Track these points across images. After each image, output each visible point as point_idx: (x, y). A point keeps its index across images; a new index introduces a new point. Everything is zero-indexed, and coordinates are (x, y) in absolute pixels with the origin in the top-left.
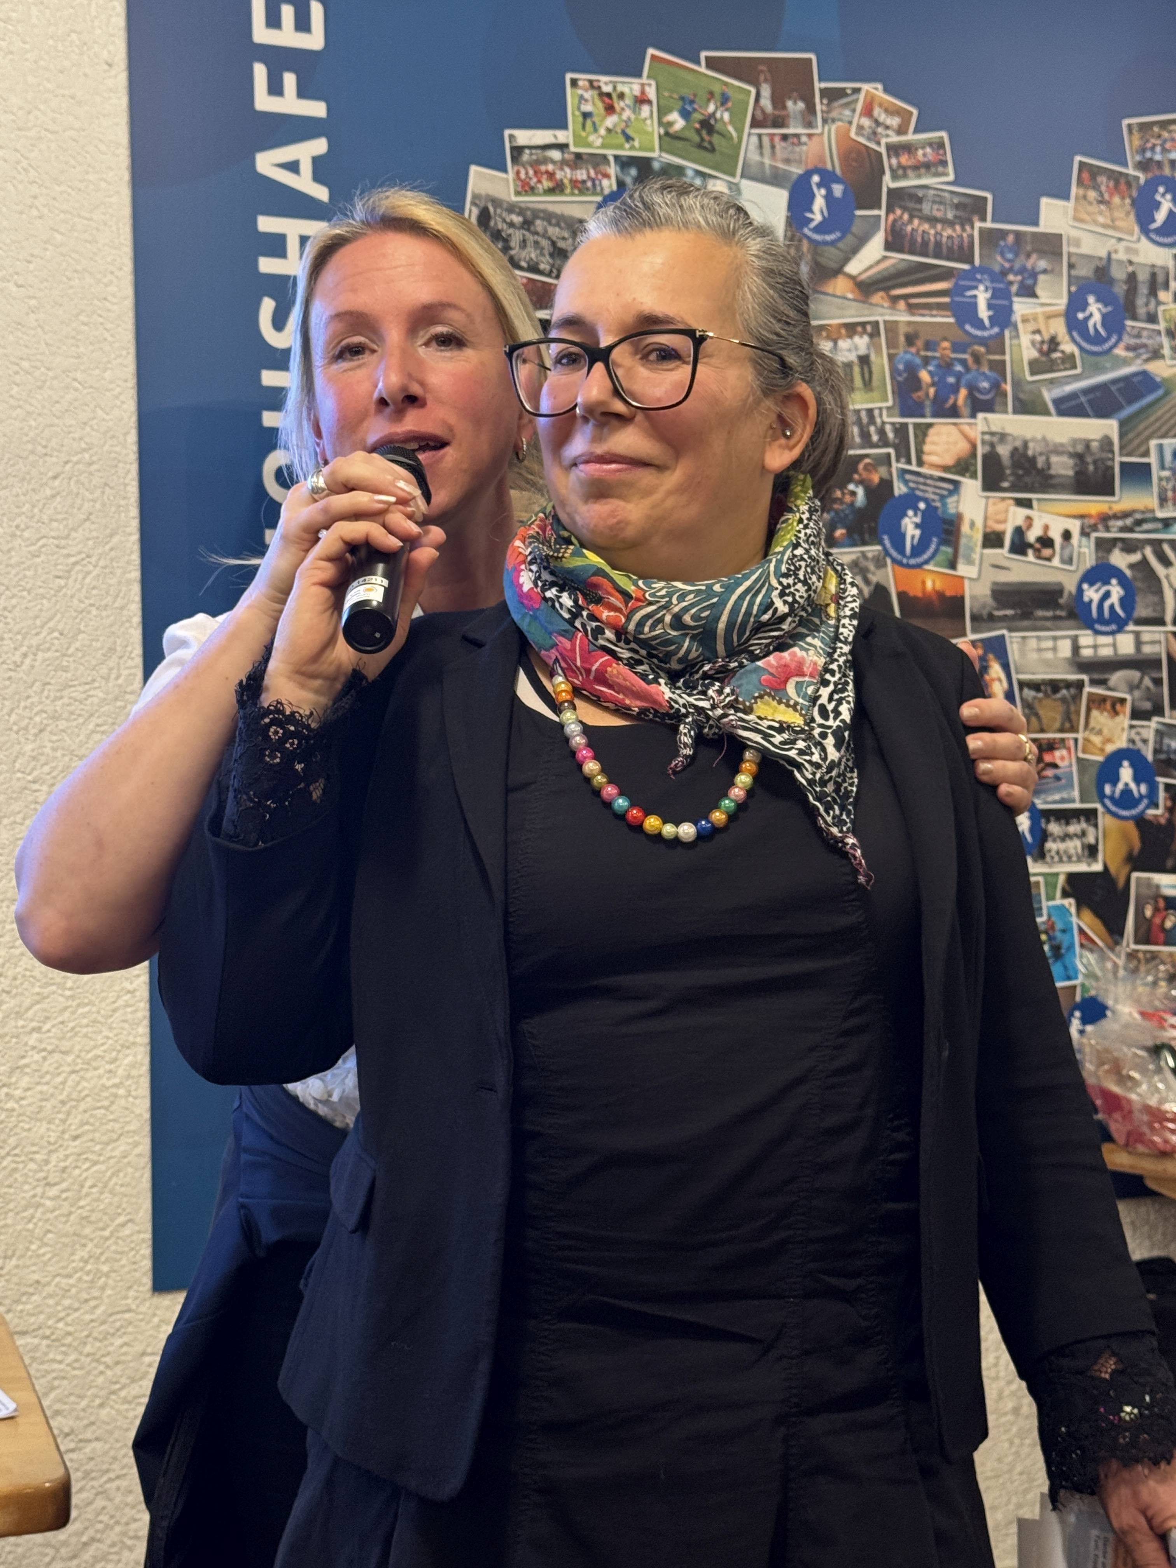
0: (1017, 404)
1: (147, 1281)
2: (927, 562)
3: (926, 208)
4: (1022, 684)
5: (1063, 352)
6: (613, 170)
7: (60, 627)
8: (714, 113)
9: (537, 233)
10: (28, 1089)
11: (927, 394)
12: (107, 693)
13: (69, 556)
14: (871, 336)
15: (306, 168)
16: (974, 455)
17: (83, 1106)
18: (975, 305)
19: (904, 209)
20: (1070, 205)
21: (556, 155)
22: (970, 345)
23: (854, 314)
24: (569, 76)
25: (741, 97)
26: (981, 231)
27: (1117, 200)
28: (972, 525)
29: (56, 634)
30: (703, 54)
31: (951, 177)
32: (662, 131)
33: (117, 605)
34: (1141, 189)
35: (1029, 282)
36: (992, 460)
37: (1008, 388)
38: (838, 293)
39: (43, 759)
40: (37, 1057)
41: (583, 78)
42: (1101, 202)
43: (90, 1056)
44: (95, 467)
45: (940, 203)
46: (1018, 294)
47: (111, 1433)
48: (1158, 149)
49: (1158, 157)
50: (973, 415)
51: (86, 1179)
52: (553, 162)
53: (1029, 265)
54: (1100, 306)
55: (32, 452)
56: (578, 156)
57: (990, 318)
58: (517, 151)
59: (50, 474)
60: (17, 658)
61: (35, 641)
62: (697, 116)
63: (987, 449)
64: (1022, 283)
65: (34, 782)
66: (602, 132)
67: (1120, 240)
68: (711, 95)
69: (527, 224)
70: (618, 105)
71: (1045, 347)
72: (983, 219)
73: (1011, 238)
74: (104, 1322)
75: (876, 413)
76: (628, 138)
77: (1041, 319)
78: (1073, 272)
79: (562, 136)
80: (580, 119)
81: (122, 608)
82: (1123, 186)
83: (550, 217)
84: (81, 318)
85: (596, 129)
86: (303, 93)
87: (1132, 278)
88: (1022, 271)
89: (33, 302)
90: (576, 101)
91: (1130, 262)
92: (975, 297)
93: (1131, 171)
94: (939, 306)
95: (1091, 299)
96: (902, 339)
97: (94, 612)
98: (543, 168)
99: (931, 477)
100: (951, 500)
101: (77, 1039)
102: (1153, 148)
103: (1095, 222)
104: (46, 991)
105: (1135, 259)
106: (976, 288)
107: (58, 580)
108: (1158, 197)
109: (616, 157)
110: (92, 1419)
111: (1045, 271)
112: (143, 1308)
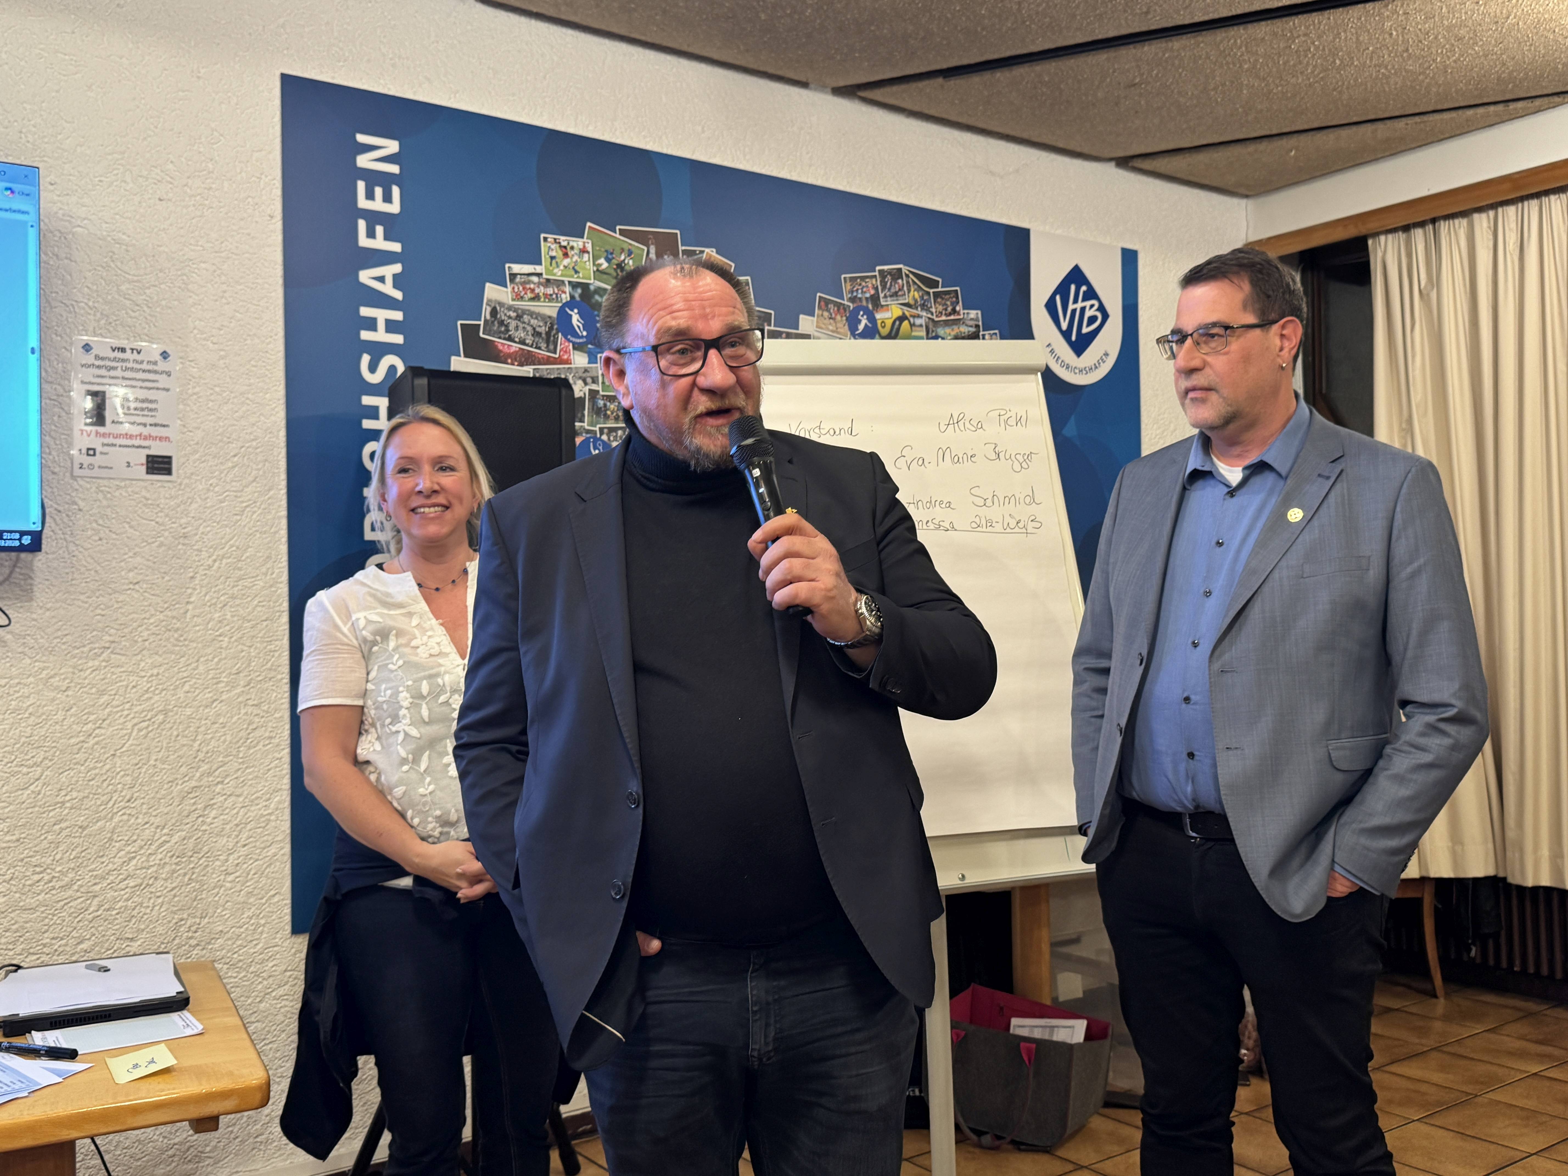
1: (288, 928)
6: (568, 289)
7: (237, 544)
8: (624, 260)
9: (524, 323)
10: (214, 818)
12: (266, 583)
13: (243, 502)
15: (389, 280)
17: (249, 827)
20: (815, 319)
21: (535, 279)
24: (542, 236)
25: (639, 252)
27: (838, 317)
29: (234, 548)
30: (618, 227)
32: (595, 269)
33: (272, 530)
34: (851, 312)
40: (221, 799)
41: (551, 237)
42: (830, 318)
43: (253, 797)
44: (259, 450)
48: (860, 291)
49: (860, 296)
51: (251, 870)
52: (535, 284)
55: (221, 441)
56: (548, 280)
58: (513, 276)
59: (232, 454)
60: (210, 562)
61: (221, 553)
62: (614, 261)
65: (220, 635)
66: (562, 267)
68: (623, 250)
69: (519, 317)
70: (571, 253)
72: (770, 325)
73: (784, 335)
74: (261, 954)
76: (576, 272)
79: (539, 269)
80: (549, 260)
81: (275, 533)
82: (842, 310)
83: (531, 314)
84: (252, 362)
85: (558, 266)
86: (387, 238)
89: (222, 353)
90: (547, 250)
93: (846, 302)
97: (258, 535)
98: (528, 286)
101: (245, 788)
102: (857, 290)
103: (828, 329)
104: (227, 760)
107: (235, 517)
108: (860, 317)
109: (570, 282)
112: (286, 944)
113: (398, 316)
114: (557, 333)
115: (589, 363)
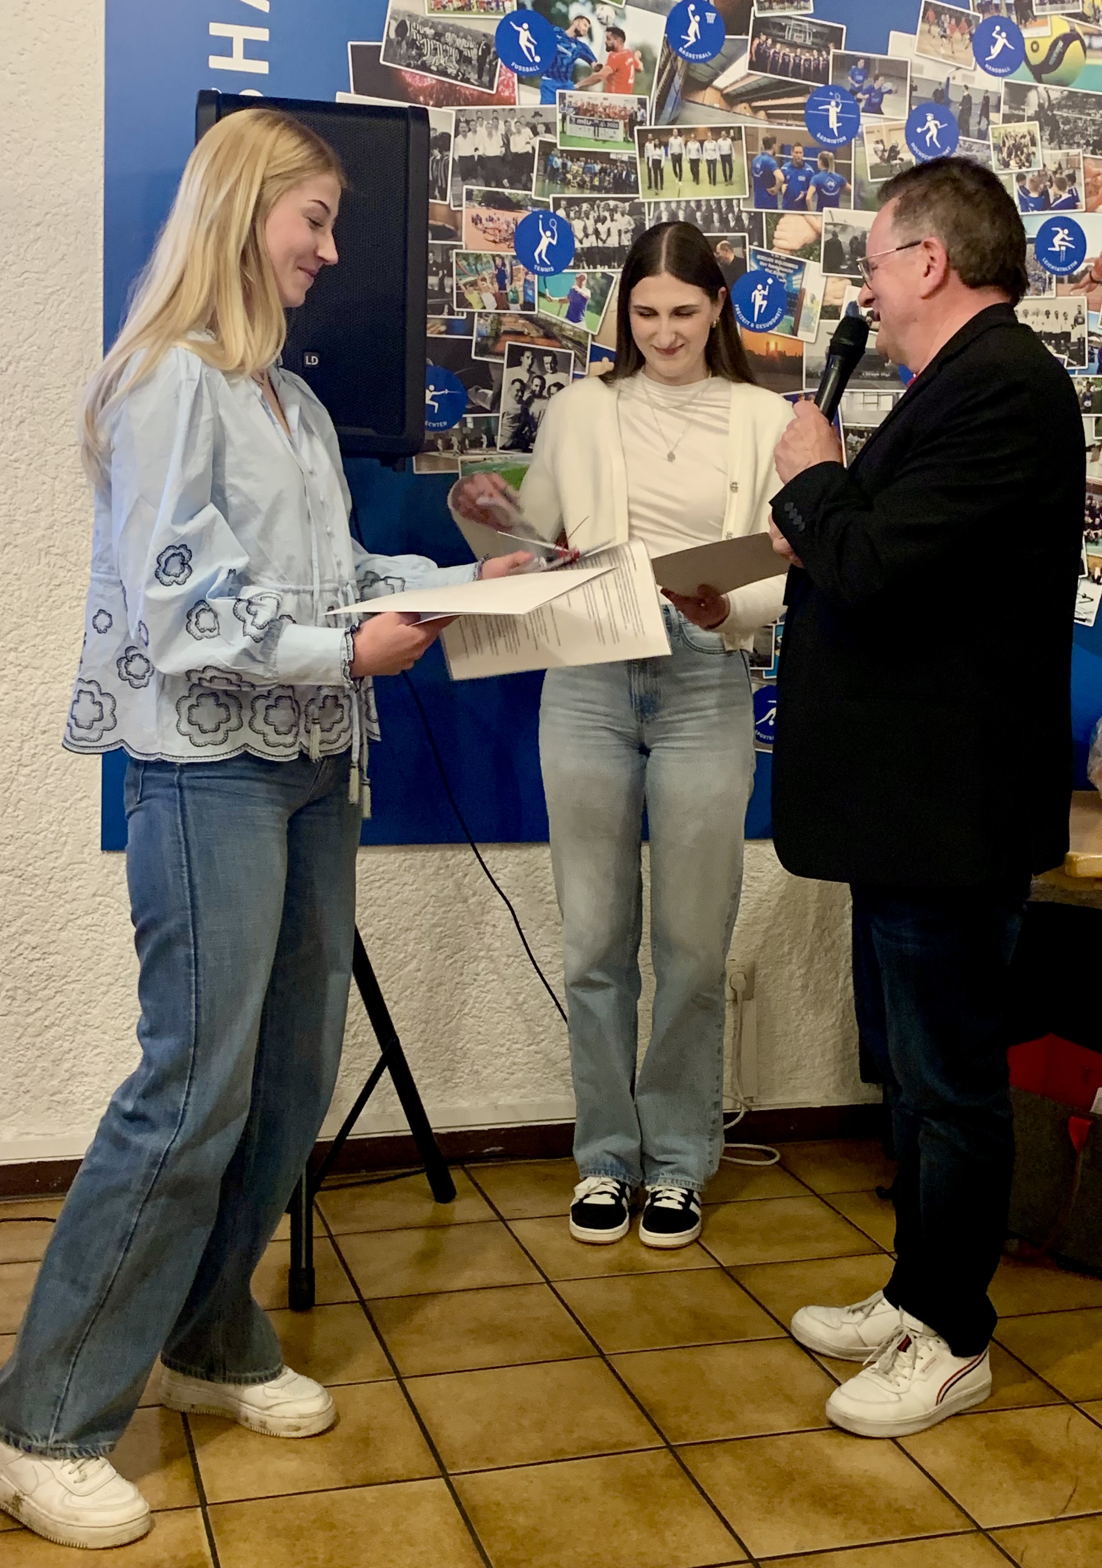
0: (858, 200)
1: (98, 842)
2: (771, 327)
3: (788, 36)
4: (847, 431)
5: (901, 159)
9: (446, 43)
11: (780, 190)
13: (47, 287)
14: (733, 139)
16: (818, 241)
18: (828, 116)
19: (768, 35)
20: (916, 37)
22: (820, 150)
23: (722, 119)
26: (835, 57)
27: (957, 35)
28: (813, 299)
31: (811, 11)
34: (979, 28)
35: (876, 100)
36: (833, 246)
37: (852, 187)
38: (706, 102)
39: (22, 444)
40: (15, 670)
42: (942, 36)
43: (56, 672)
45: (801, 31)
46: (864, 111)
47: (69, 949)
49: (996, 2)
50: (820, 209)
51: (51, 763)
53: (876, 86)
54: (937, 122)
57: (838, 128)
59: (34, 222)
63: (830, 237)
64: (869, 101)
67: (958, 68)
69: (439, 36)
71: (886, 154)
72: (838, 46)
73: (861, 64)
74: (62, 870)
75: (735, 202)
77: (884, 132)
78: (914, 94)
82: (963, 23)
83: (457, 31)
87: (967, 100)
88: (871, 90)
91: (967, 87)
92: (827, 110)
93: (971, 12)
94: (795, 117)
95: (930, 117)
96: (761, 143)
99: (779, 258)
100: (796, 279)
103: (938, 53)
104: (22, 621)
105: (969, 86)
106: (829, 103)
108: (994, 34)
110: (54, 938)
111: (890, 92)
112: (96, 862)
113: (262, 34)
114: (496, 58)
115: (542, 103)
